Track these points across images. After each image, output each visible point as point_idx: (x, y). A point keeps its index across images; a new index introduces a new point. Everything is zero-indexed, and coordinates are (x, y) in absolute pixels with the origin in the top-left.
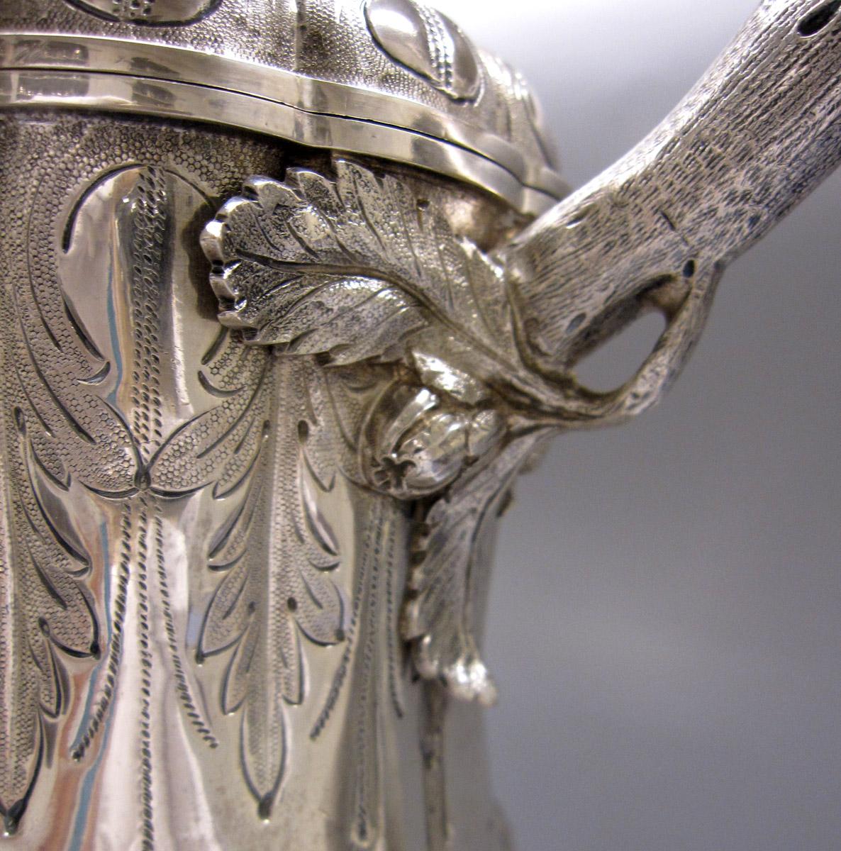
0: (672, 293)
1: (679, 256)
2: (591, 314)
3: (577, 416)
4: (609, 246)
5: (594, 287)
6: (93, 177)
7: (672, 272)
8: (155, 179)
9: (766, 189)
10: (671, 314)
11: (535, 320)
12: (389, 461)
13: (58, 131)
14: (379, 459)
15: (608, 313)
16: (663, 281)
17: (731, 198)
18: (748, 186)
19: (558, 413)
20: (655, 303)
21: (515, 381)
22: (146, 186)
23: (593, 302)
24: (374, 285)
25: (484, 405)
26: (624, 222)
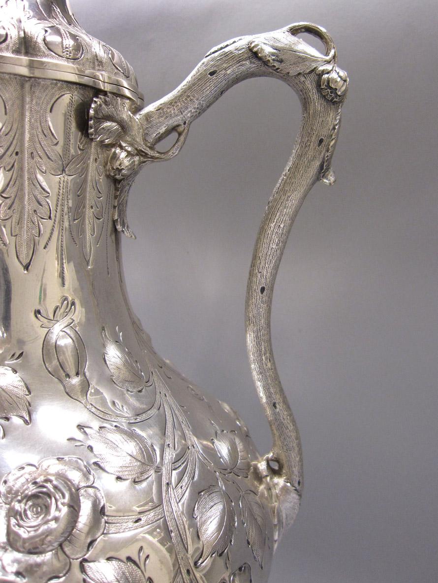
0: (181, 129)
1: (182, 120)
2: (161, 132)
3: (157, 158)
4: (167, 117)
5: (163, 126)
6: (59, 96)
7: (181, 123)
8: (73, 97)
9: (202, 106)
10: (180, 134)
11: (147, 134)
12: (118, 168)
13: (51, 84)
14: (115, 168)
15: (165, 132)
16: (178, 126)
17: (195, 108)
18: (199, 106)
19: (152, 157)
20: (176, 130)
21: (143, 149)
22: (71, 99)
23: (163, 130)
24: (114, 124)
25: (137, 155)
26: (170, 112)
